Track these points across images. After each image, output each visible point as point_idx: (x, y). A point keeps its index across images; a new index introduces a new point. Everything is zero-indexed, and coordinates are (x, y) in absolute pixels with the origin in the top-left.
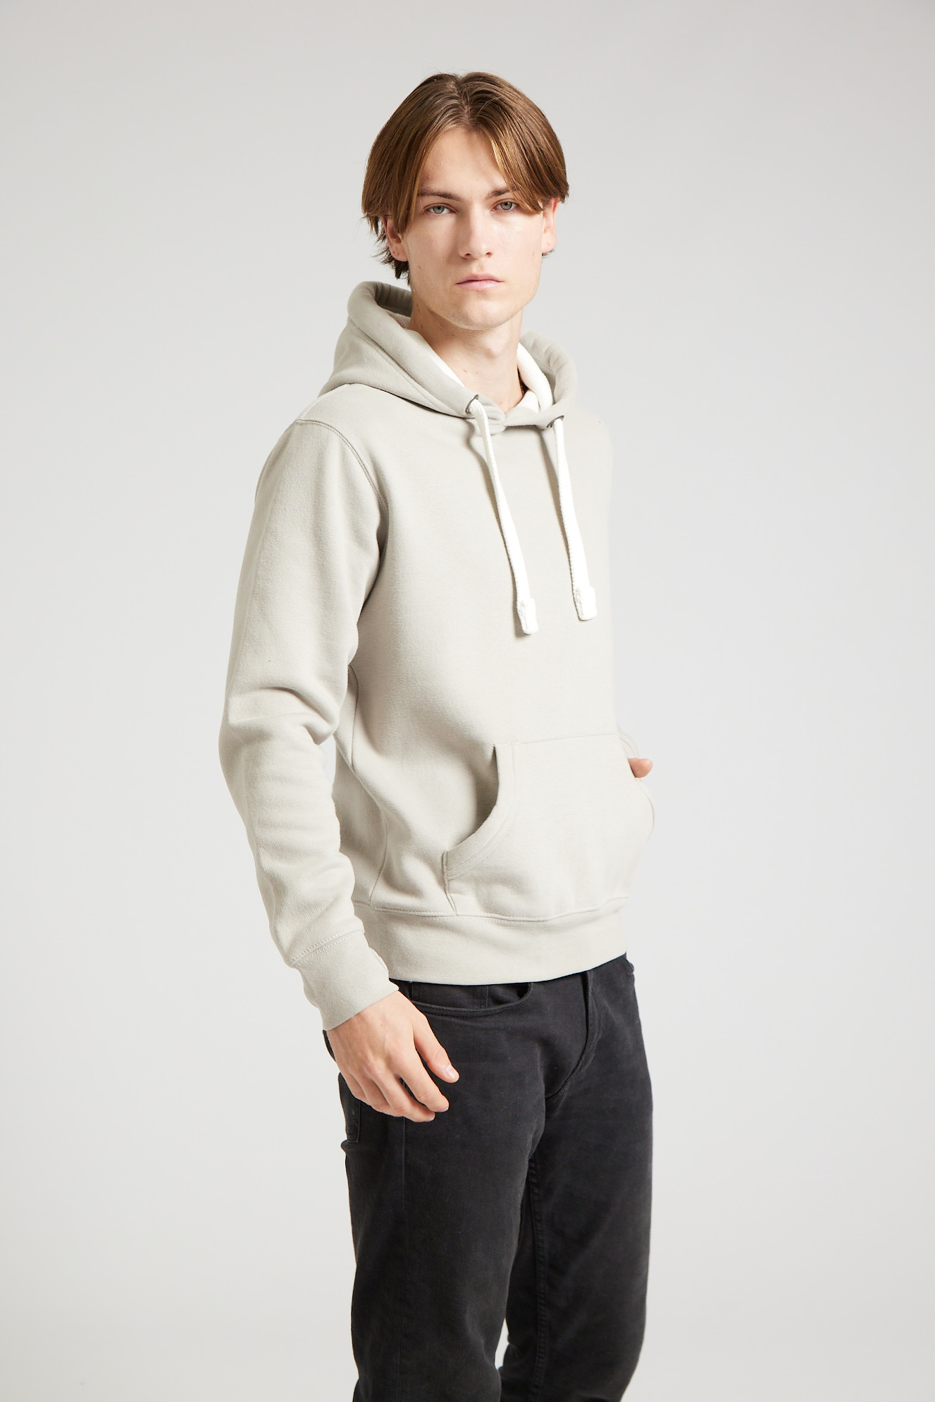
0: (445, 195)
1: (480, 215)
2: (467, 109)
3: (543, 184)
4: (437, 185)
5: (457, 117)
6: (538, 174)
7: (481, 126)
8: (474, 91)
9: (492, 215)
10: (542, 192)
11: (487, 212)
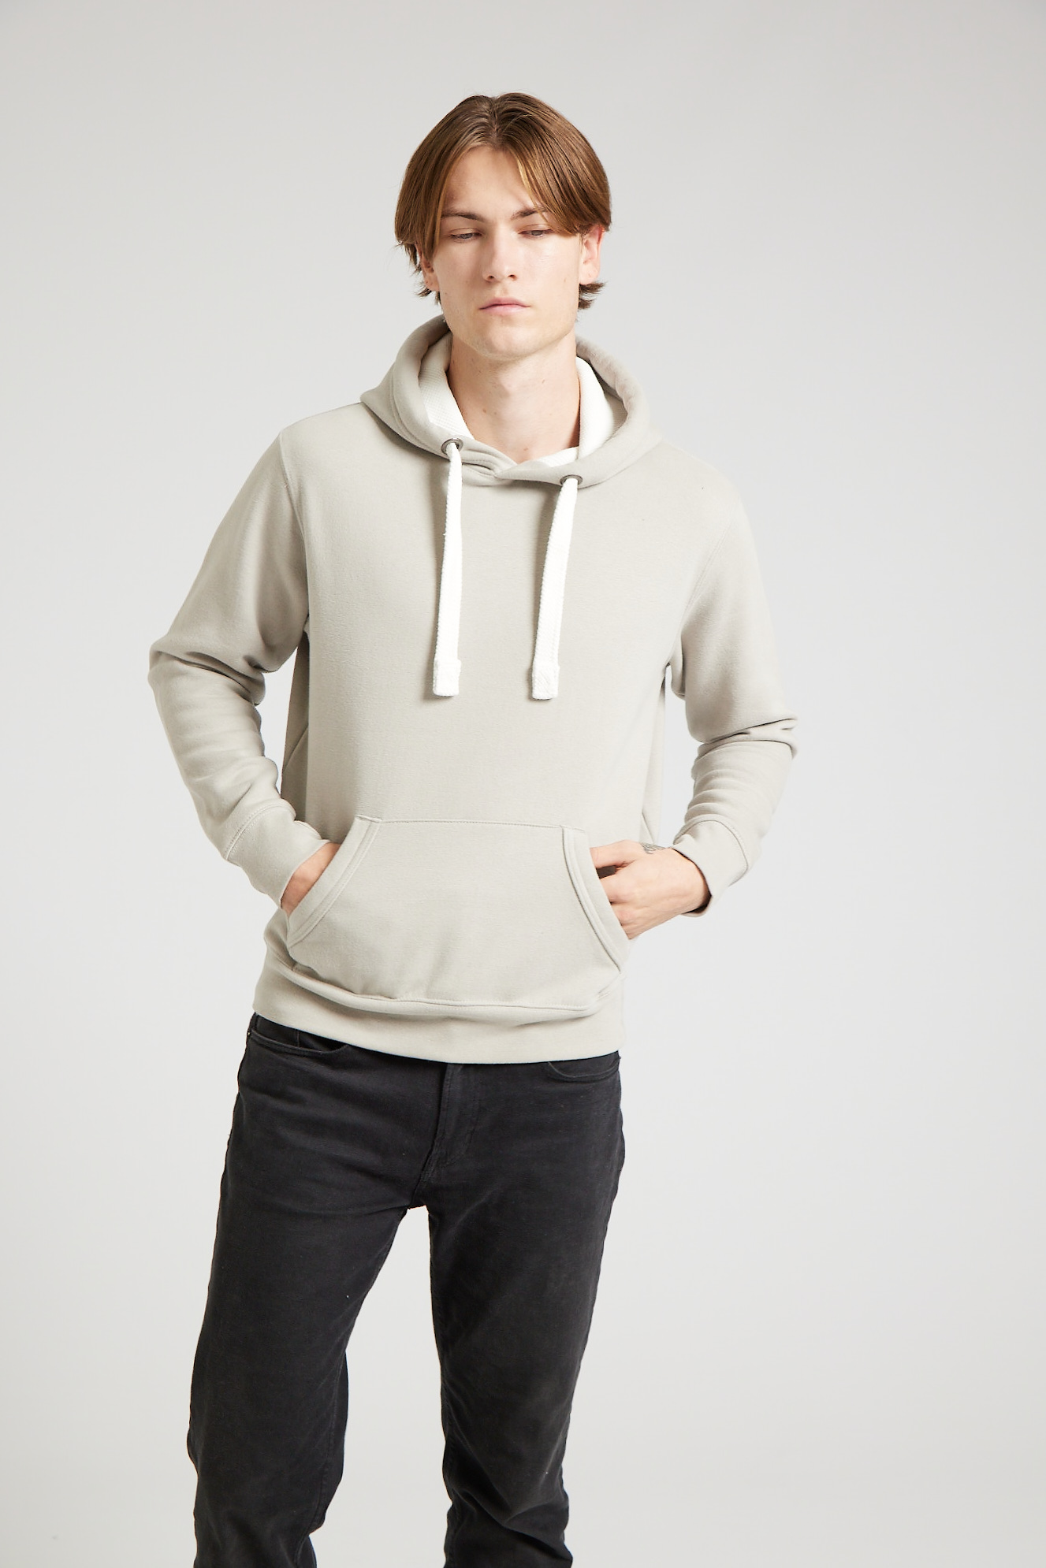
0: (469, 216)
1: (505, 237)
2: (496, 127)
3: (577, 207)
4: (461, 206)
5: (485, 135)
6: (571, 197)
7: (508, 146)
8: (505, 109)
9: (519, 238)
11: (514, 234)
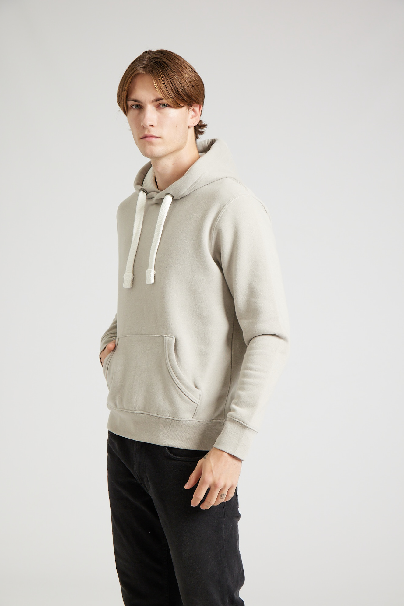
0: (136, 101)
1: (150, 109)
4: (133, 97)
8: (152, 57)
10: (181, 101)
11: (154, 108)
